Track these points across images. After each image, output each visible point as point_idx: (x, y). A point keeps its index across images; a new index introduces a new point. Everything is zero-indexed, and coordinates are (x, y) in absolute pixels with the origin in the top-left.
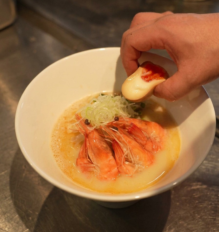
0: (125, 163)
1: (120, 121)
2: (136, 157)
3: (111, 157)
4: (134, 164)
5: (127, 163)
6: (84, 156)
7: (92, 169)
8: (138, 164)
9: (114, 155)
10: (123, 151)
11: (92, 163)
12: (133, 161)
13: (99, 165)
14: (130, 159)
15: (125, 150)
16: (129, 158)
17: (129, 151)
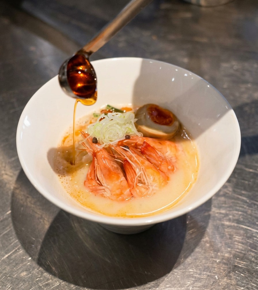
0: (138, 185)
1: (131, 140)
2: (150, 178)
3: (123, 178)
4: (148, 186)
6: (93, 178)
7: (101, 192)
8: (152, 185)
9: (125, 176)
10: (135, 172)
11: (102, 185)
13: (109, 187)
14: (144, 180)
15: (137, 171)
17: (142, 172)
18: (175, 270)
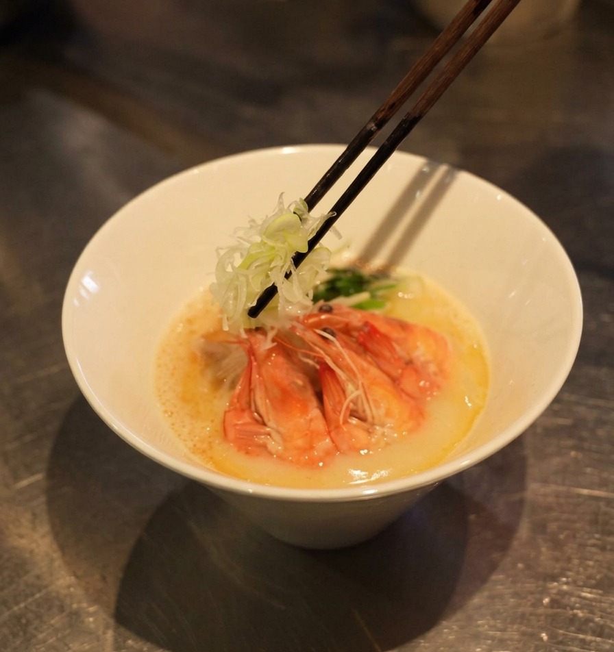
0: (350, 420)
1: (336, 315)
2: (378, 407)
3: (315, 412)
4: (373, 424)
5: (354, 421)
6: (245, 405)
7: (262, 439)
8: (383, 425)
9: (320, 396)
10: (344, 391)
11: (264, 424)
12: (370, 419)
13: (282, 430)
14: (364, 411)
15: (350, 387)
16: (360, 411)
17: (360, 392)
18: (444, 623)
